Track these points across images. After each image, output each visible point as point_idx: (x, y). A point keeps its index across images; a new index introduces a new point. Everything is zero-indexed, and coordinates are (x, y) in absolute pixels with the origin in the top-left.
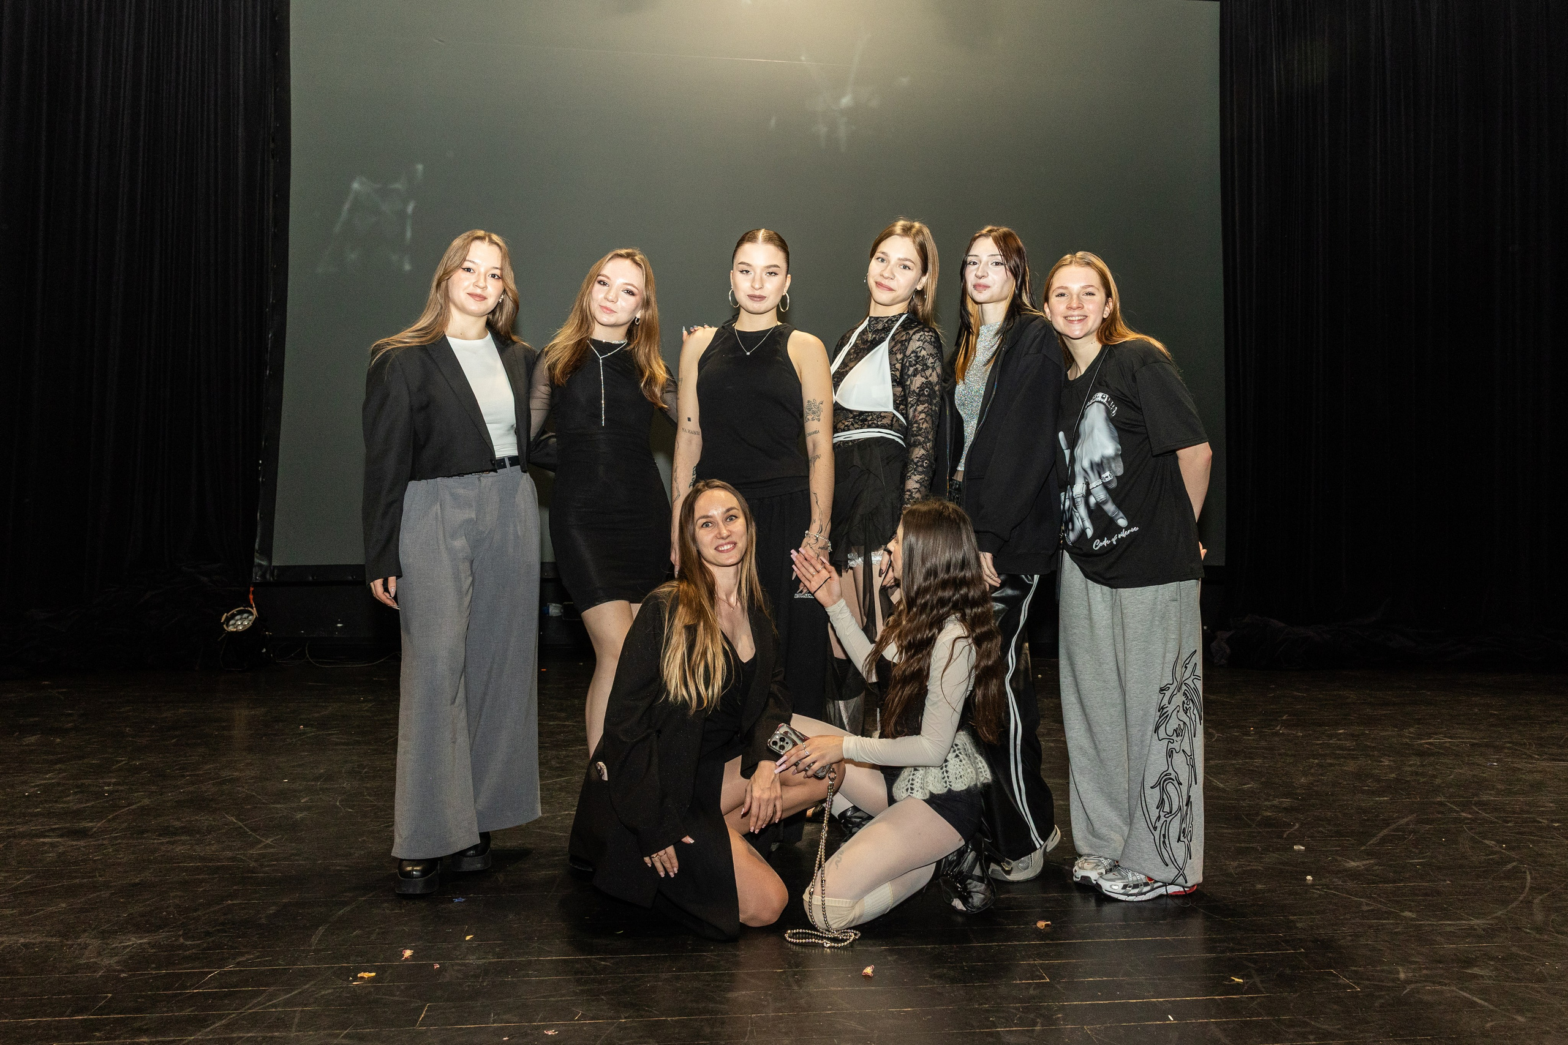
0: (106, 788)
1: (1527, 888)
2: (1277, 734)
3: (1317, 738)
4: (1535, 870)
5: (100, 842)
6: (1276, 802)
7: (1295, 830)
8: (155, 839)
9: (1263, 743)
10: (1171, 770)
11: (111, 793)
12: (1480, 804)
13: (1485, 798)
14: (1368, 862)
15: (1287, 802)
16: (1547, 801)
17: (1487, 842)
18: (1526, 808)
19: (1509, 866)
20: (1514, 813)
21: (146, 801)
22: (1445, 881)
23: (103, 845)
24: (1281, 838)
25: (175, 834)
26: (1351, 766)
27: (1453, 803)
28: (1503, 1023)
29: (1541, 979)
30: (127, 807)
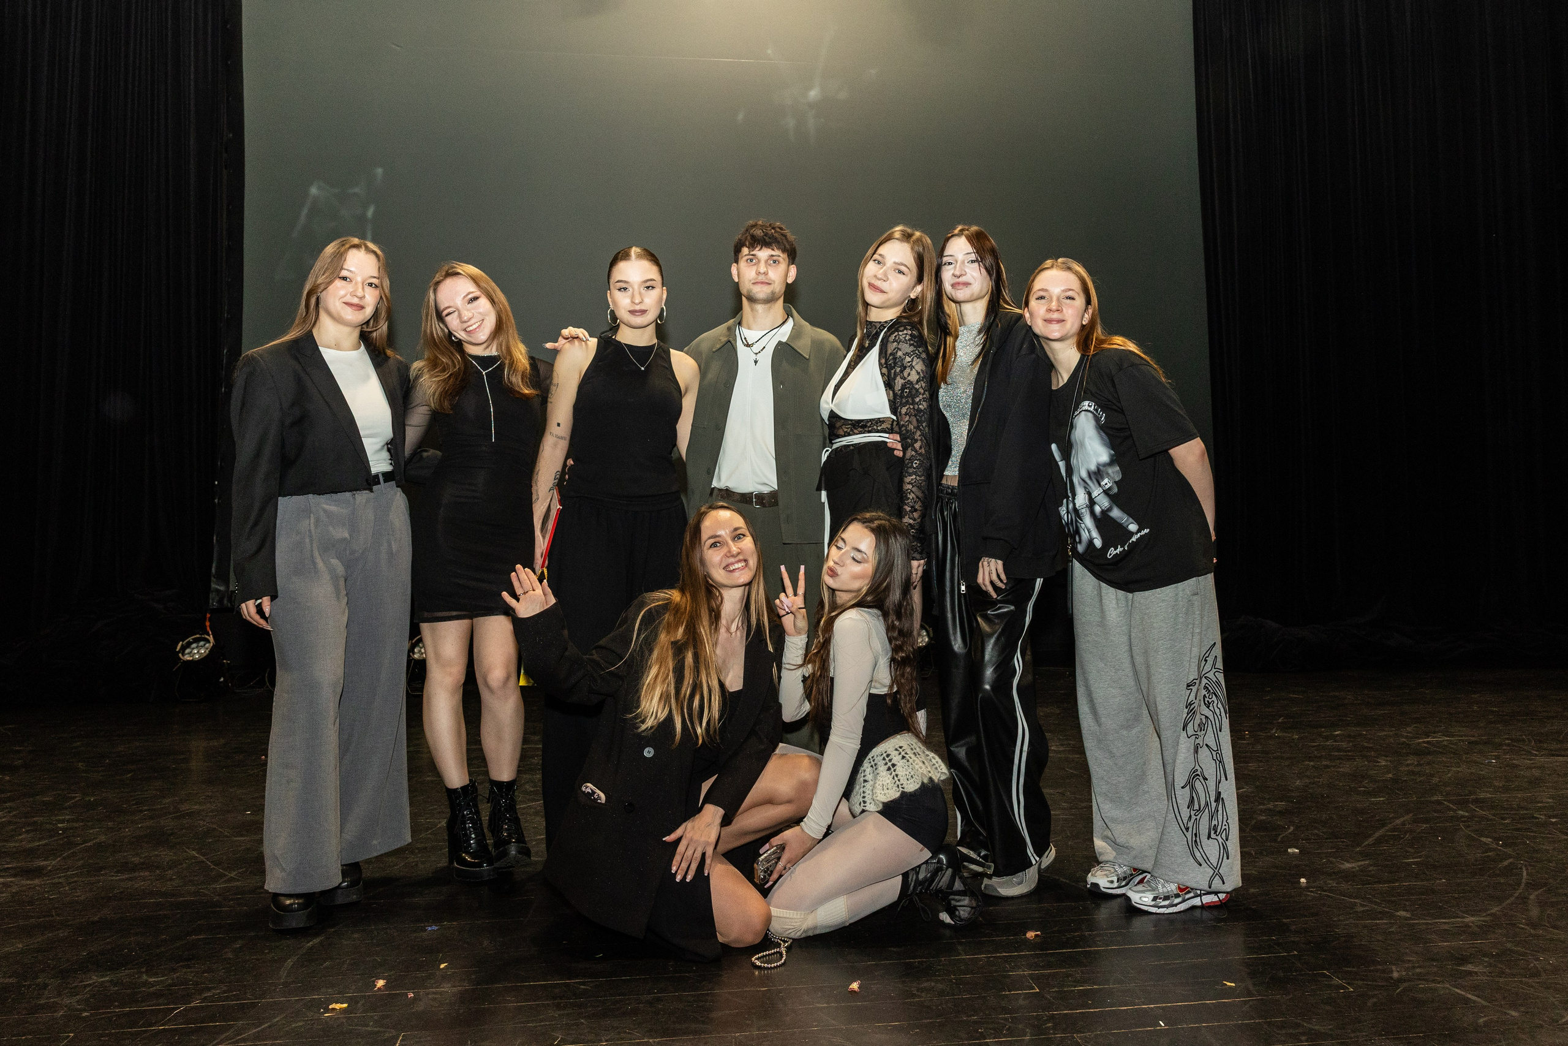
0: (59, 825)
1: (1523, 884)
2: (1272, 737)
3: (1313, 741)
4: (1531, 865)
5: (56, 880)
6: (1270, 806)
7: (1290, 833)
8: (113, 876)
9: (1259, 747)
10: (1197, 767)
11: (64, 830)
12: (1476, 801)
13: (1482, 795)
14: (1363, 863)
15: (1281, 805)
16: (1545, 797)
17: (1482, 839)
18: (1522, 804)
19: (1506, 863)
20: (1512, 809)
21: (103, 838)
22: (1441, 879)
23: (59, 883)
24: (1275, 841)
25: (133, 870)
26: (1346, 768)
27: (1449, 801)
28: (1495, 1018)
29: (1536, 974)
30: (82, 844)
